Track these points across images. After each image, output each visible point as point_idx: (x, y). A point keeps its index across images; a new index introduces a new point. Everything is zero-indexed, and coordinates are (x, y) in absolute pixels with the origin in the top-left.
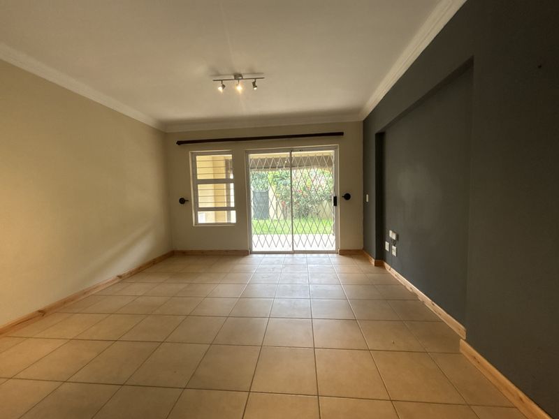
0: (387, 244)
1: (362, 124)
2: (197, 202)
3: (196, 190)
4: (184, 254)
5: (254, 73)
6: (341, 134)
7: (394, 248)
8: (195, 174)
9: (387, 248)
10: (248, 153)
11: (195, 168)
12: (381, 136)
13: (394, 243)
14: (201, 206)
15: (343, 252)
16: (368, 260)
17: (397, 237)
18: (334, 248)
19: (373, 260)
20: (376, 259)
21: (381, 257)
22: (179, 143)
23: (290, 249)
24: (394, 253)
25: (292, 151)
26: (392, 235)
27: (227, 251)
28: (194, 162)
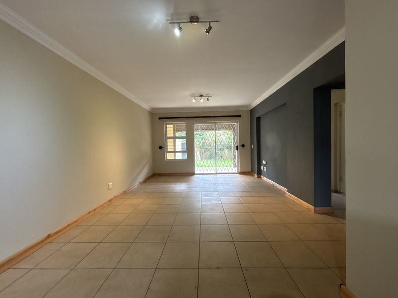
0: (262, 167)
1: (250, 112)
2: (167, 149)
3: (167, 142)
4: (160, 175)
5: (208, 95)
6: (240, 116)
7: (265, 168)
8: (166, 134)
9: (262, 169)
10: (194, 124)
11: (166, 131)
12: (259, 119)
13: (265, 165)
14: (169, 150)
15: (242, 173)
16: (253, 176)
17: (266, 162)
18: (236, 172)
19: (256, 175)
20: (257, 174)
21: (260, 173)
22: (160, 118)
23: (215, 172)
24: (265, 170)
25: (216, 123)
26: (264, 162)
27: (183, 173)
28: (166, 128)
